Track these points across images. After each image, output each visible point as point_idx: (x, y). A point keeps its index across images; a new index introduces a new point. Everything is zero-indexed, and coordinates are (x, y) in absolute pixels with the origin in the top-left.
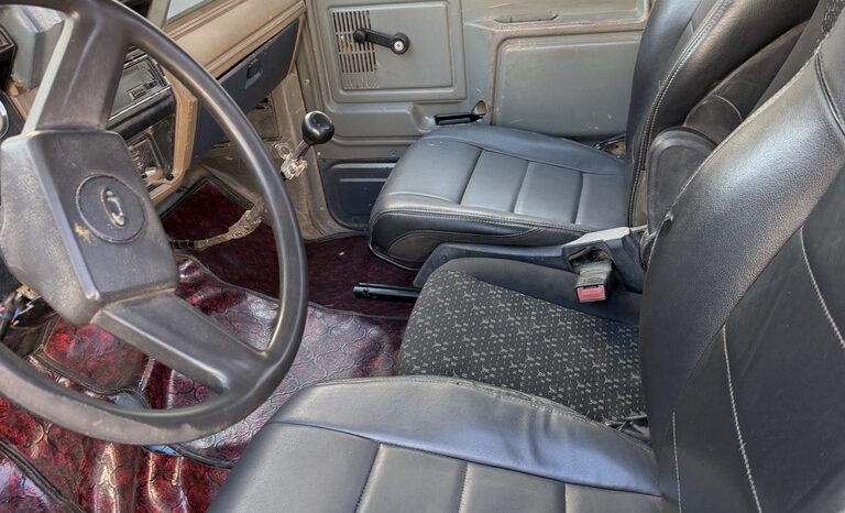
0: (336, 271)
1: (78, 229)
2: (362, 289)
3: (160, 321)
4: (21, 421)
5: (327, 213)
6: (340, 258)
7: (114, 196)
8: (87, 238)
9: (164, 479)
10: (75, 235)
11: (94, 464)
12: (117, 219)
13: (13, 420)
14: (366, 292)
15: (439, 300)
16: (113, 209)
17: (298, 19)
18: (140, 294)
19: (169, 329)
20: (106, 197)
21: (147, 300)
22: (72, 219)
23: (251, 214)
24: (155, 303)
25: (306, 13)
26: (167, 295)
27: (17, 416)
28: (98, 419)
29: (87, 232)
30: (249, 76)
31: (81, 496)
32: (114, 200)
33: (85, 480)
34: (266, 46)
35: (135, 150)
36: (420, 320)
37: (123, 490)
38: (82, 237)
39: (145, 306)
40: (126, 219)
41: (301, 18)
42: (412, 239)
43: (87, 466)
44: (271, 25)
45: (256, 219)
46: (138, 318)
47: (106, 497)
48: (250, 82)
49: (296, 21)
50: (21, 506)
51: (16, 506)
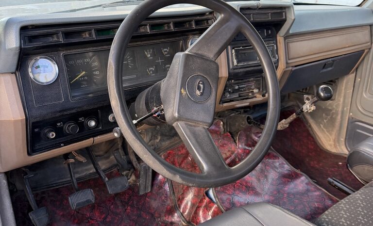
0: (333, 169)
1: (182, 90)
2: (332, 180)
3: (195, 135)
4: (174, 161)
5: (344, 143)
6: (339, 165)
7: (202, 84)
8: (184, 95)
9: (207, 209)
10: (181, 92)
11: (188, 190)
12: (198, 93)
13: (172, 160)
14: (333, 183)
15: (359, 202)
16: (199, 88)
17: (364, 50)
18: (193, 123)
19: (197, 140)
20: (199, 83)
21: (195, 126)
22: (183, 86)
23: (285, 122)
24: (197, 129)
25: (370, 49)
26: (204, 128)
27: (174, 159)
28: (146, 155)
29: (185, 93)
30: (324, 67)
31: (179, 199)
32: (202, 86)
33: (183, 194)
34: (339, 57)
35: (254, 80)
36: (342, 205)
37: (193, 205)
38: (182, 94)
39: (193, 128)
40: (202, 94)
41: (366, 51)
42: (366, 168)
43: (186, 189)
44: (347, 49)
45: (286, 124)
46: (188, 131)
47: (187, 204)
48: (325, 70)
49: (363, 51)
50: (161, 191)
51: (159, 190)
